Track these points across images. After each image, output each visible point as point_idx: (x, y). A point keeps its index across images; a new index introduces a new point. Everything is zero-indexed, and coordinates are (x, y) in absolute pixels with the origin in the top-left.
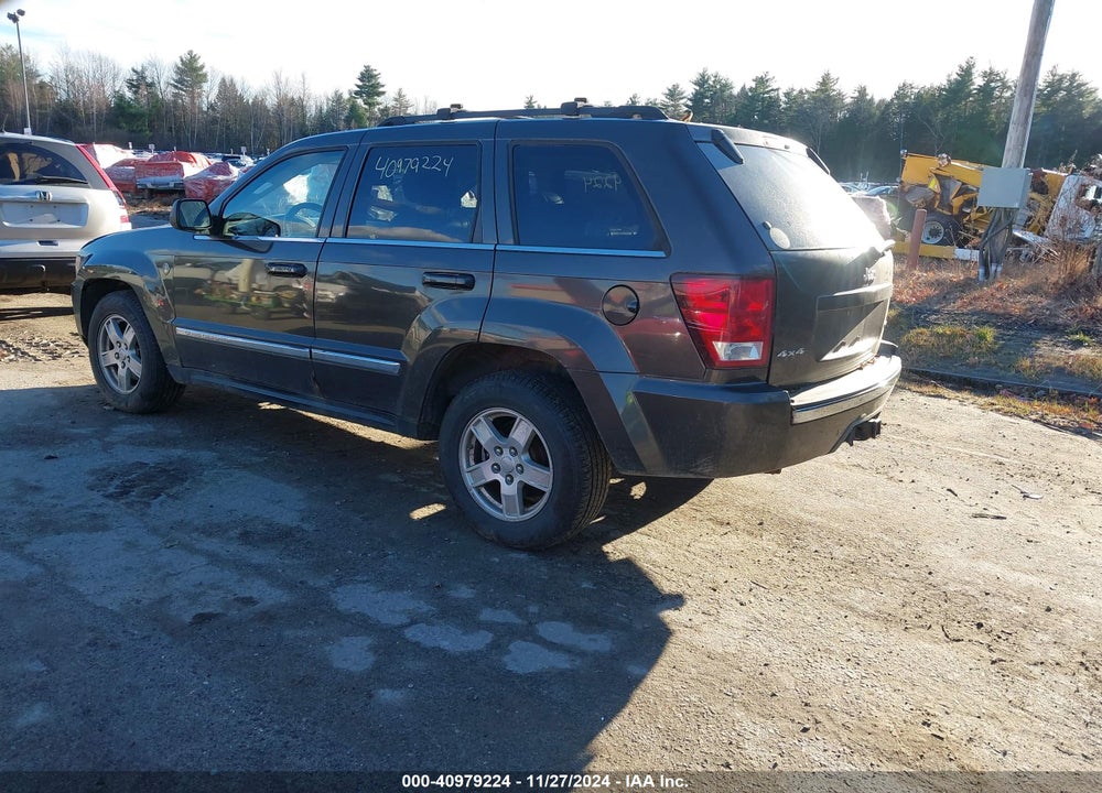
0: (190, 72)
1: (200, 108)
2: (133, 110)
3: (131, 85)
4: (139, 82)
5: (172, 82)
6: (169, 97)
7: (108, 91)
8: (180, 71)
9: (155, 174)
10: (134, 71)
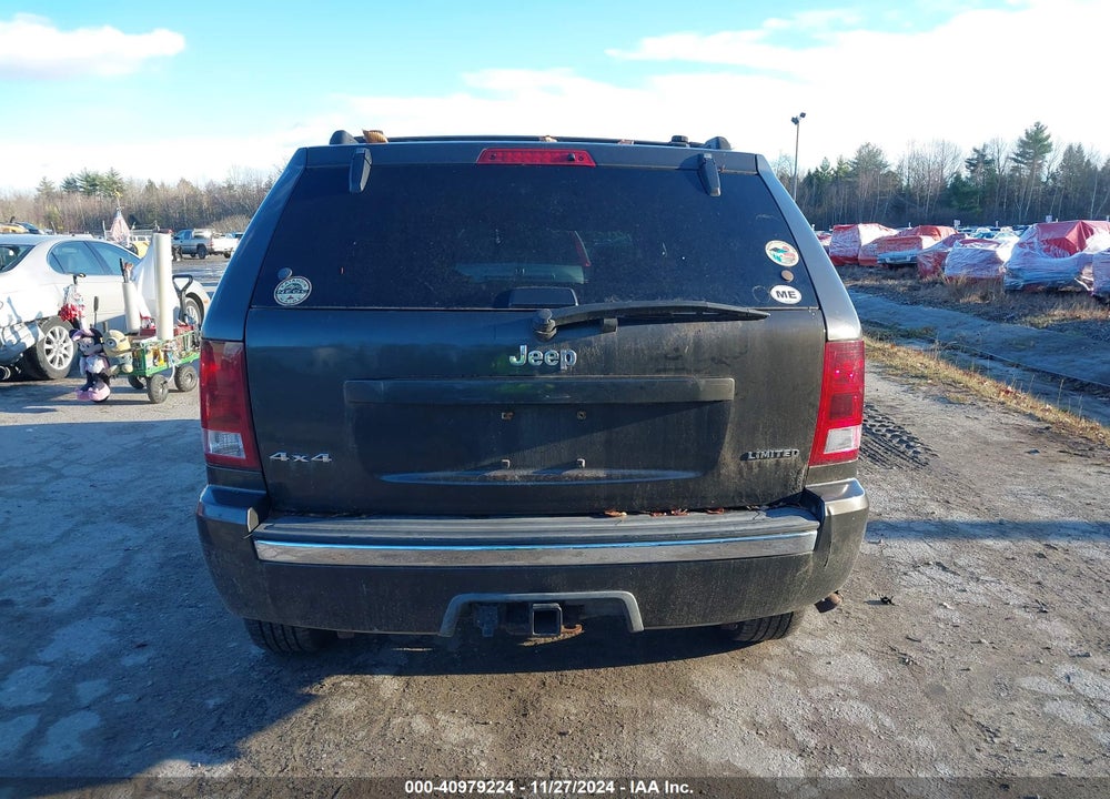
0: (1035, 143)
1: (1039, 178)
2: (966, 189)
3: (970, 164)
4: (980, 161)
5: (1014, 156)
6: (1007, 171)
7: (946, 173)
8: (1023, 144)
9: (895, 249)
10: (975, 150)
